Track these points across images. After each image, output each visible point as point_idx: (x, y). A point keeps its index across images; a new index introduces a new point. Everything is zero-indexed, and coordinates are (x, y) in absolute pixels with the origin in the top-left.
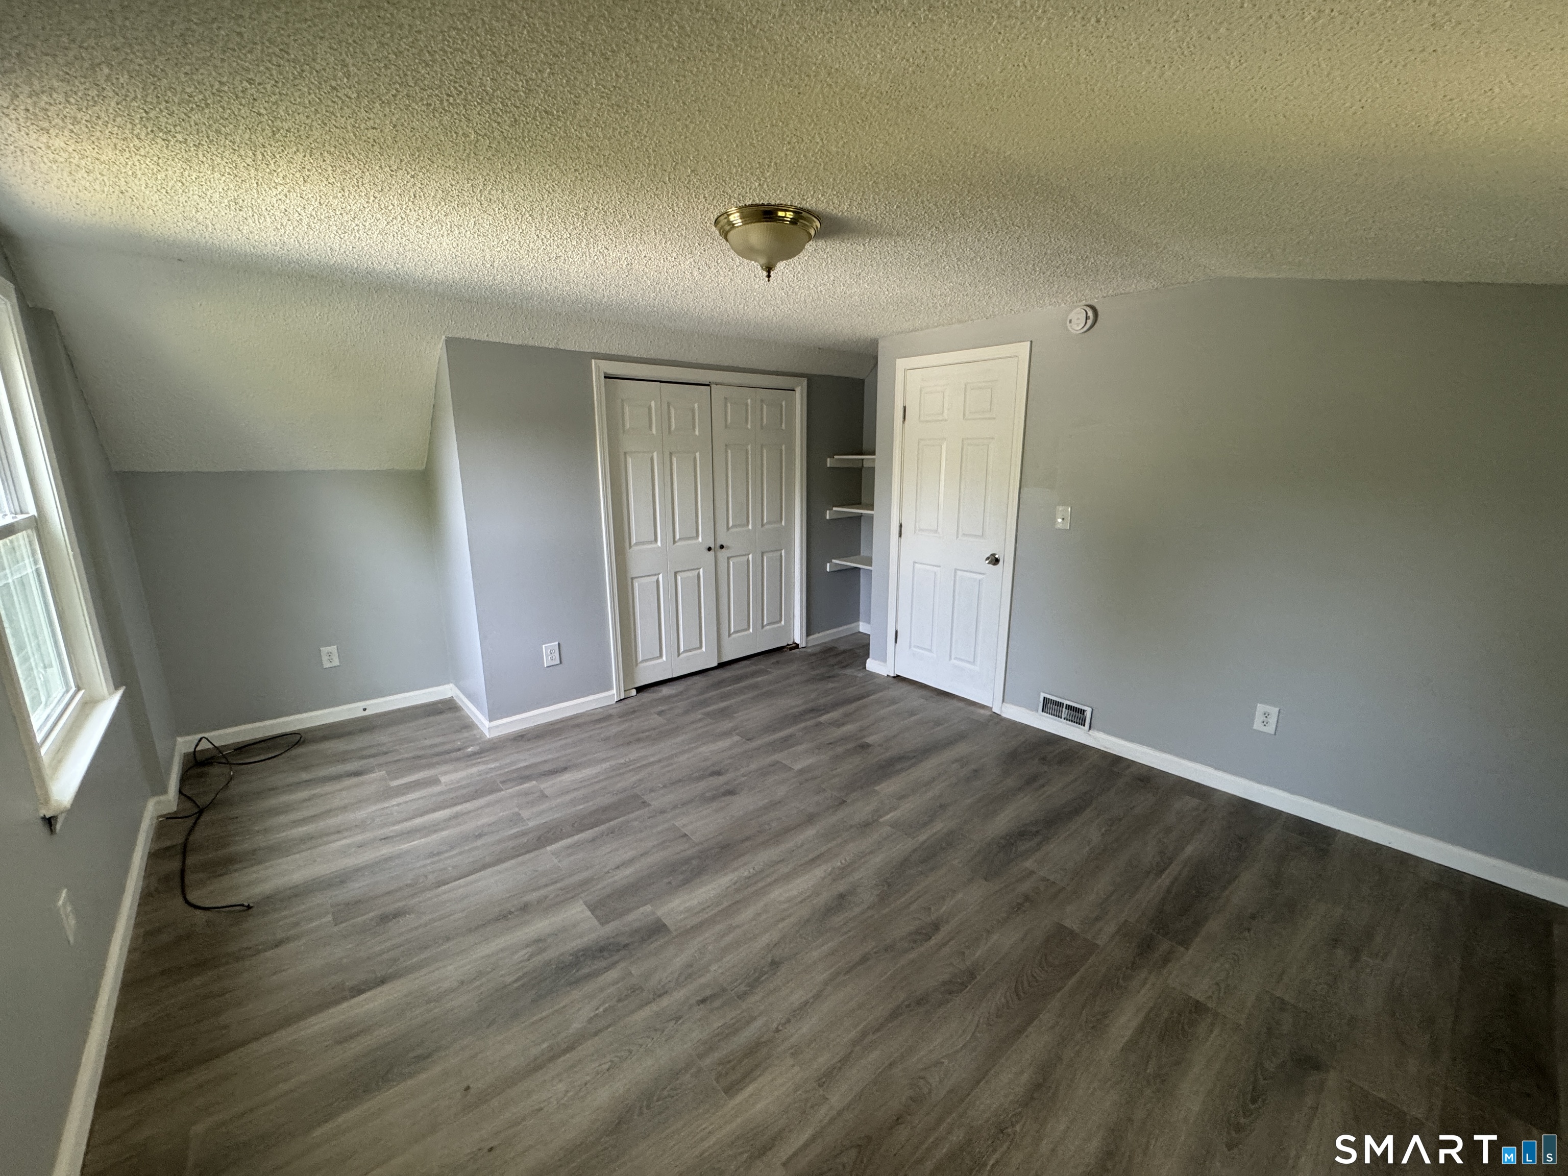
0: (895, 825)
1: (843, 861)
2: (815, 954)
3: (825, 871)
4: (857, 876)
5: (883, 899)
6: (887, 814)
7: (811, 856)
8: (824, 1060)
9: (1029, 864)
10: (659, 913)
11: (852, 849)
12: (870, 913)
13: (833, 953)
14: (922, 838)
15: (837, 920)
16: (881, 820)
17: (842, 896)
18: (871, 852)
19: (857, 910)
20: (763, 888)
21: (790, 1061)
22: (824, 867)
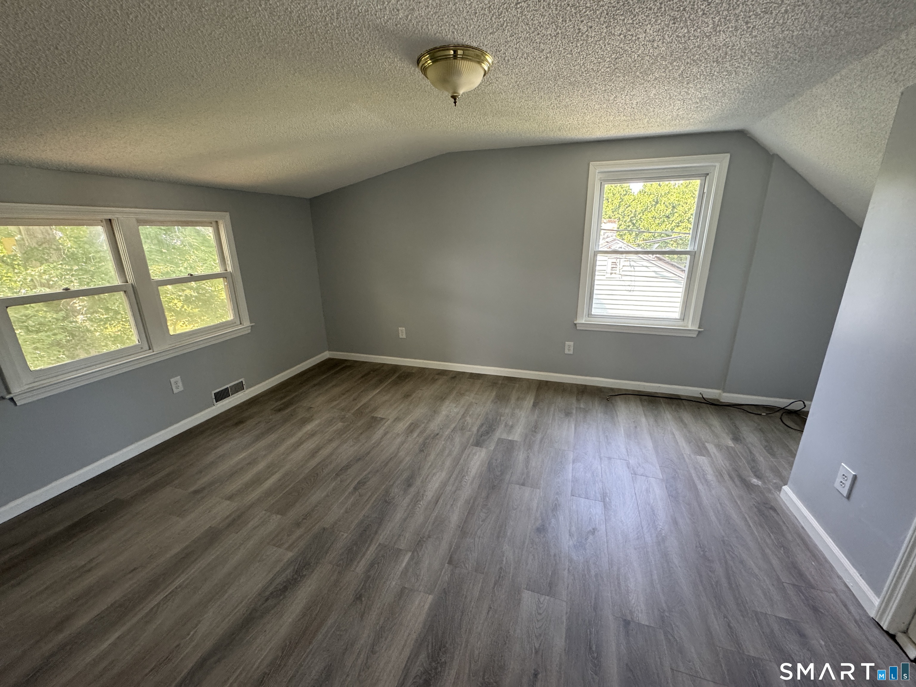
0: (398, 552)
1: (420, 506)
2: (408, 459)
3: (427, 496)
4: (407, 500)
5: (387, 492)
6: (408, 563)
7: (441, 501)
8: (388, 436)
9: (290, 554)
10: (484, 450)
11: (419, 518)
12: (391, 483)
13: (401, 462)
14: (373, 548)
15: (405, 475)
16: (410, 554)
17: (410, 486)
18: (405, 520)
19: (398, 482)
20: (452, 475)
21: (399, 432)
22: (429, 498)
